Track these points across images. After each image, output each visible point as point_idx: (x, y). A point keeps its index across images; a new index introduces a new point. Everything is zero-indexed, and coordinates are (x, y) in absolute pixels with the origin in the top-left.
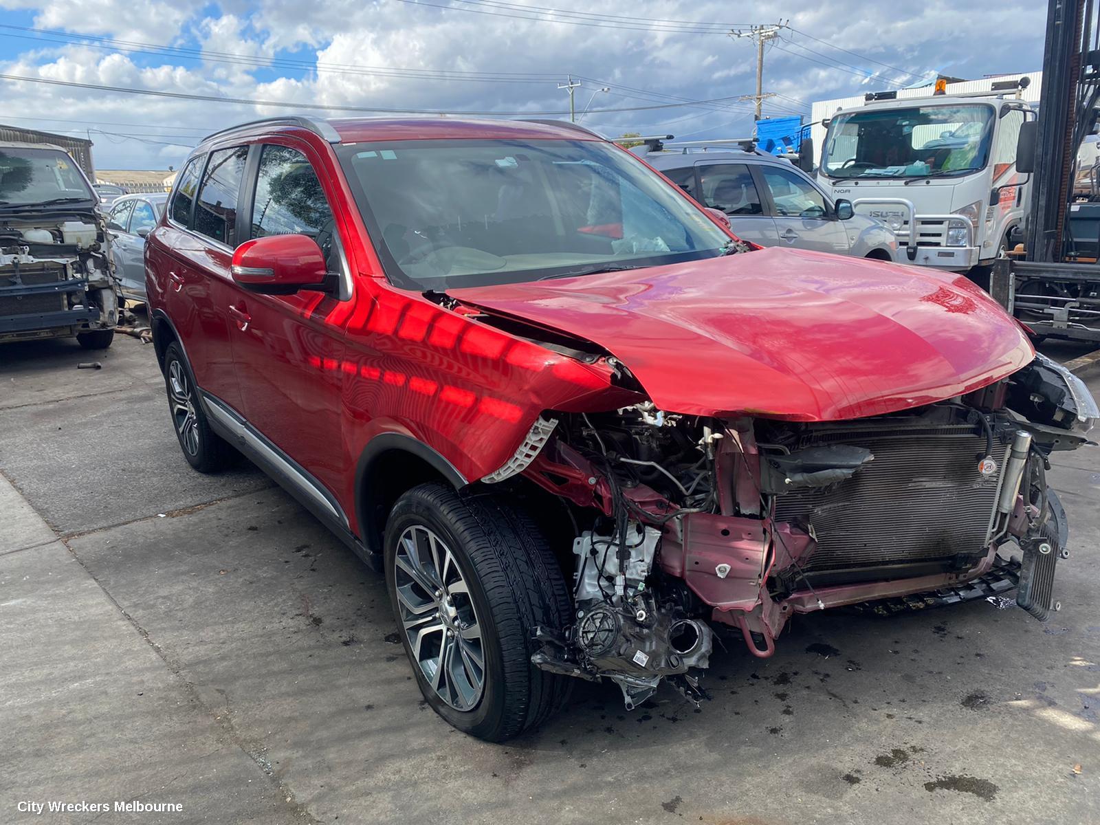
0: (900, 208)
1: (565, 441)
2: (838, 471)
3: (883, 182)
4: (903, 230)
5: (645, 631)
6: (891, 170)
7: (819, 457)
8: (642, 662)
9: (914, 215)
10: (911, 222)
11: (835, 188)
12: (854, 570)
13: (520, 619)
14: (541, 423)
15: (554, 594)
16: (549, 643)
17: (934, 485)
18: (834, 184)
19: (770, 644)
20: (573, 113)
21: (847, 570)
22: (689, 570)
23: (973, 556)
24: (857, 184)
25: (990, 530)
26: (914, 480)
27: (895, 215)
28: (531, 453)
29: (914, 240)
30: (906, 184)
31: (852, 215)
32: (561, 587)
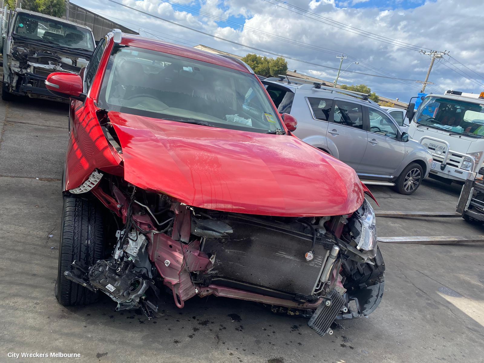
0: (444, 145)
1: (117, 186)
2: (214, 233)
3: (439, 131)
4: (442, 155)
5: (117, 277)
6: (446, 127)
7: (210, 225)
8: (112, 290)
9: (449, 150)
10: (446, 153)
11: (417, 128)
12: (245, 284)
13: (72, 255)
14: (96, 173)
15: (94, 250)
16: (77, 268)
17: (289, 257)
18: (418, 126)
19: (183, 303)
20: (340, 70)
21: (243, 284)
22: (156, 259)
23: (305, 297)
24: (428, 129)
25: (315, 288)
26: (279, 252)
27: (441, 148)
28: (91, 185)
29: (445, 161)
30: (450, 135)
31: (408, 141)
32: (99, 248)
